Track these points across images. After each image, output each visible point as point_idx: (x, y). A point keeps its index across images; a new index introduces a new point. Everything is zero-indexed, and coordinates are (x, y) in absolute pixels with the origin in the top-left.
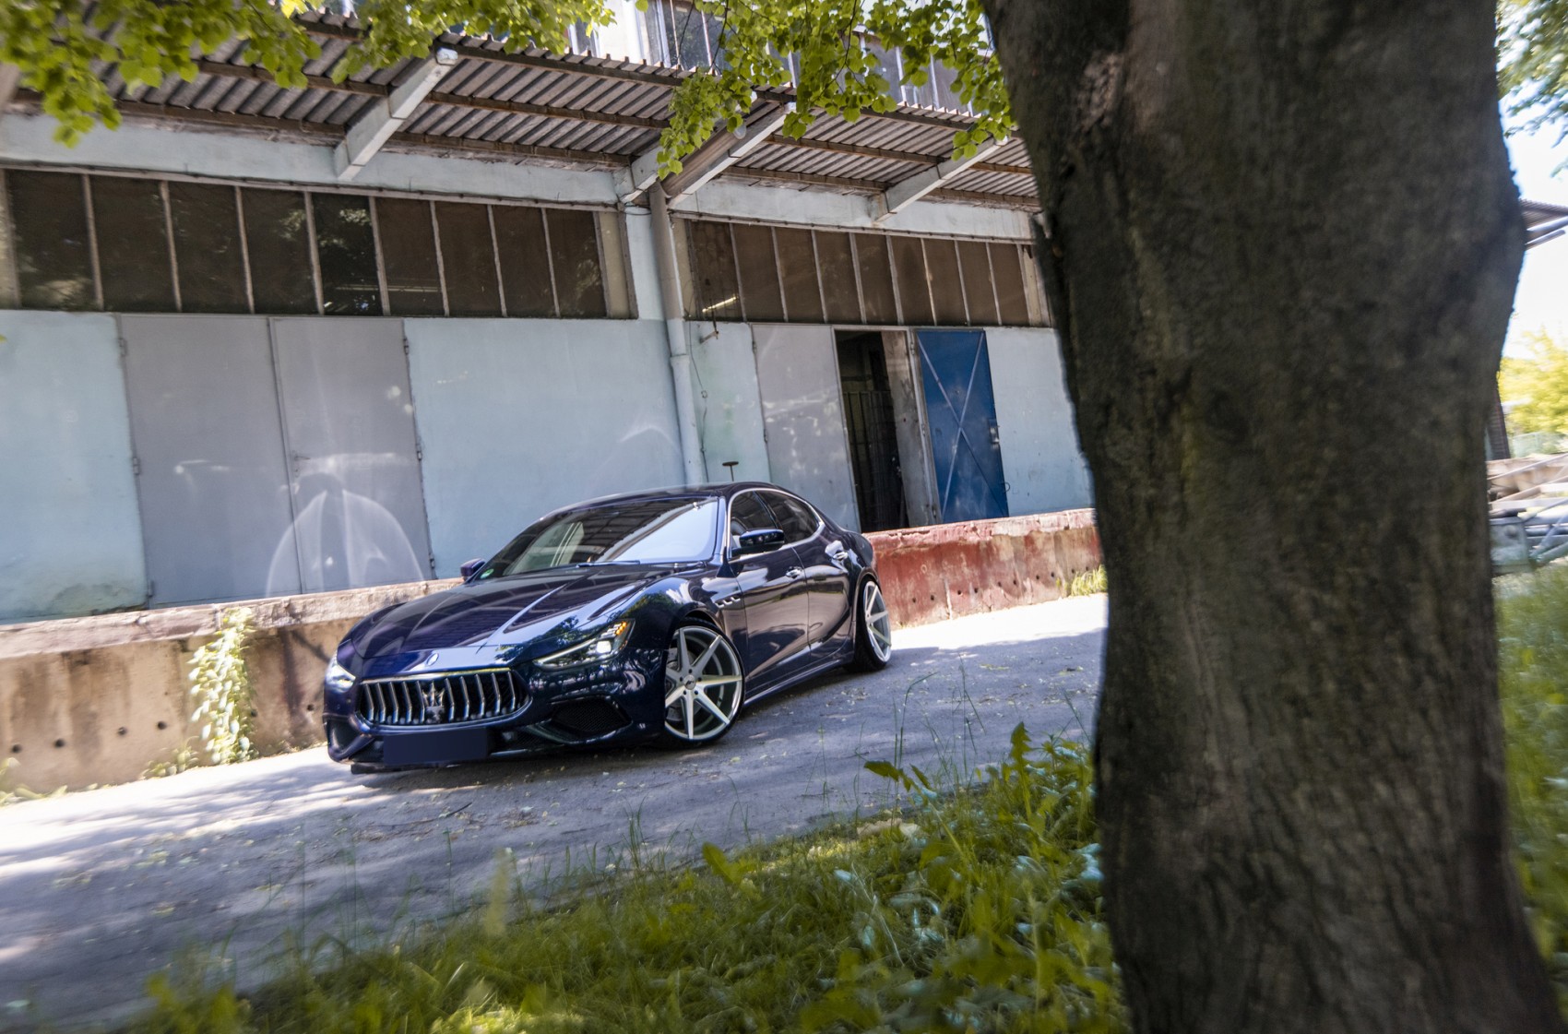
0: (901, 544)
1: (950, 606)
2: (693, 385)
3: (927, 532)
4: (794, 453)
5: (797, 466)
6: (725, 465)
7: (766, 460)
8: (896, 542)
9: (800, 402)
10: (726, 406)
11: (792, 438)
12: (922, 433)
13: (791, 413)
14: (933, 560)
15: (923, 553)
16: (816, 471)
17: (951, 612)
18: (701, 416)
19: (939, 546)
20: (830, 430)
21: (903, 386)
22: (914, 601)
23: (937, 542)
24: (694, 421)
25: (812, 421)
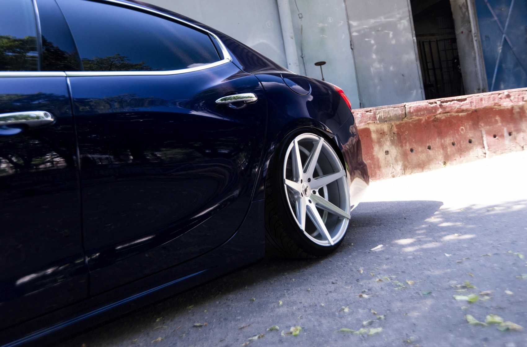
0: (440, 110)
1: (486, 147)
2: (292, 12)
3: (465, 99)
4: (374, 56)
5: (377, 65)
6: (317, 64)
7: (352, 61)
8: (436, 108)
9: (379, 20)
10: (321, 25)
11: (373, 45)
12: (475, 39)
13: (372, 28)
14: (470, 123)
15: (462, 117)
16: (391, 68)
17: (487, 152)
18: (299, 32)
19: (476, 111)
20: (403, 40)
21: (461, 8)
22: (453, 144)
23: (473, 108)
24: (293, 35)
25: (388, 34)
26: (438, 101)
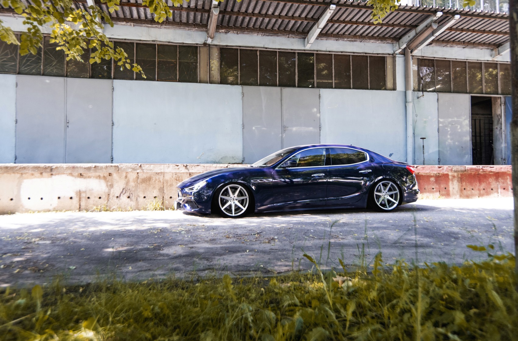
0: (481, 170)
1: (499, 193)
2: (413, 112)
3: (494, 167)
4: (449, 137)
5: (449, 141)
6: (421, 138)
7: (437, 138)
8: (479, 169)
9: (453, 120)
10: (425, 120)
11: (449, 131)
12: (503, 133)
13: (449, 123)
14: (495, 177)
15: (491, 175)
16: (457, 143)
17: (499, 195)
18: (415, 122)
19: (498, 173)
20: (464, 130)
21: (498, 116)
22: (484, 189)
23: (497, 171)
24: (412, 124)
25: (457, 126)
26: (481, 166)
